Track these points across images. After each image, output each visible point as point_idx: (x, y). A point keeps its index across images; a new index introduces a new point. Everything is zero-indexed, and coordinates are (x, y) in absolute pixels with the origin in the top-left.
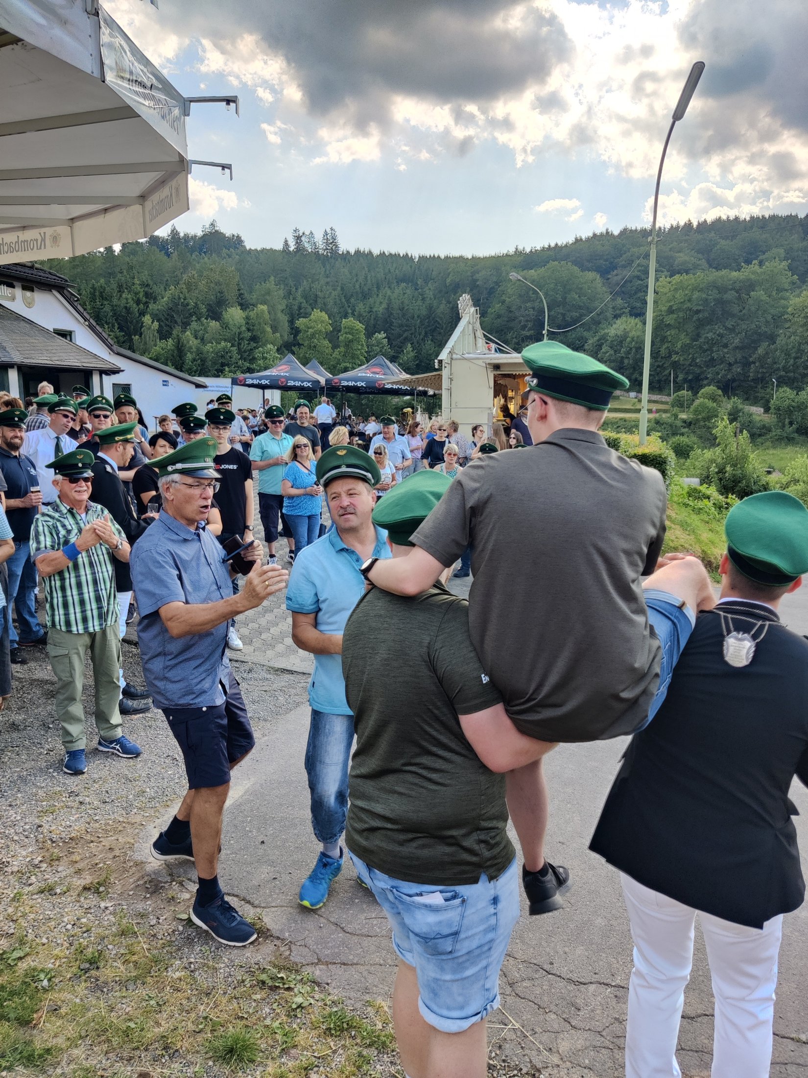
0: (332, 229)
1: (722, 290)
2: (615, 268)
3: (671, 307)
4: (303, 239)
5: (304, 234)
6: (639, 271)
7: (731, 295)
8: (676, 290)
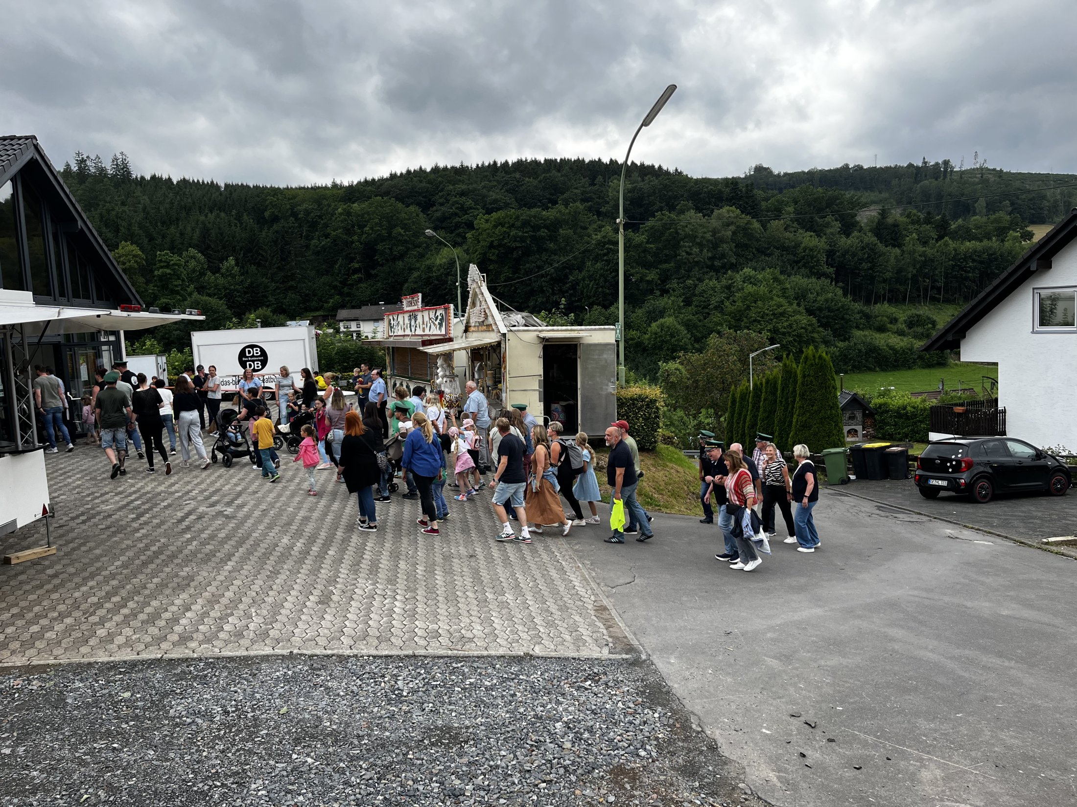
0: (122, 153)
1: (536, 228)
2: (433, 205)
3: (493, 241)
4: (88, 163)
5: (88, 157)
6: (457, 208)
7: (543, 232)
8: (495, 227)
